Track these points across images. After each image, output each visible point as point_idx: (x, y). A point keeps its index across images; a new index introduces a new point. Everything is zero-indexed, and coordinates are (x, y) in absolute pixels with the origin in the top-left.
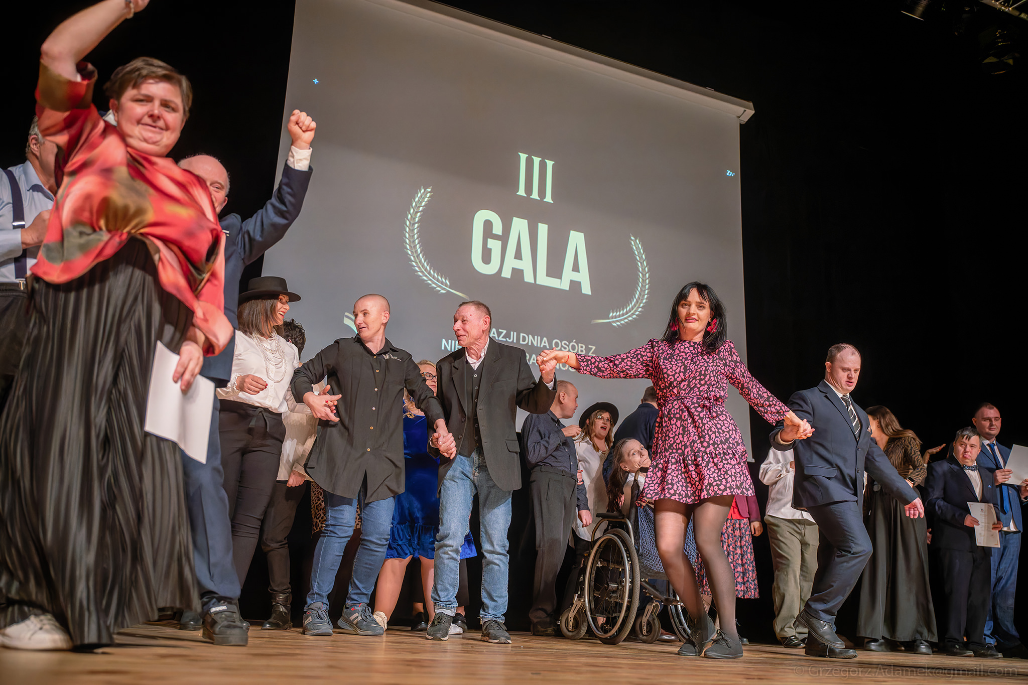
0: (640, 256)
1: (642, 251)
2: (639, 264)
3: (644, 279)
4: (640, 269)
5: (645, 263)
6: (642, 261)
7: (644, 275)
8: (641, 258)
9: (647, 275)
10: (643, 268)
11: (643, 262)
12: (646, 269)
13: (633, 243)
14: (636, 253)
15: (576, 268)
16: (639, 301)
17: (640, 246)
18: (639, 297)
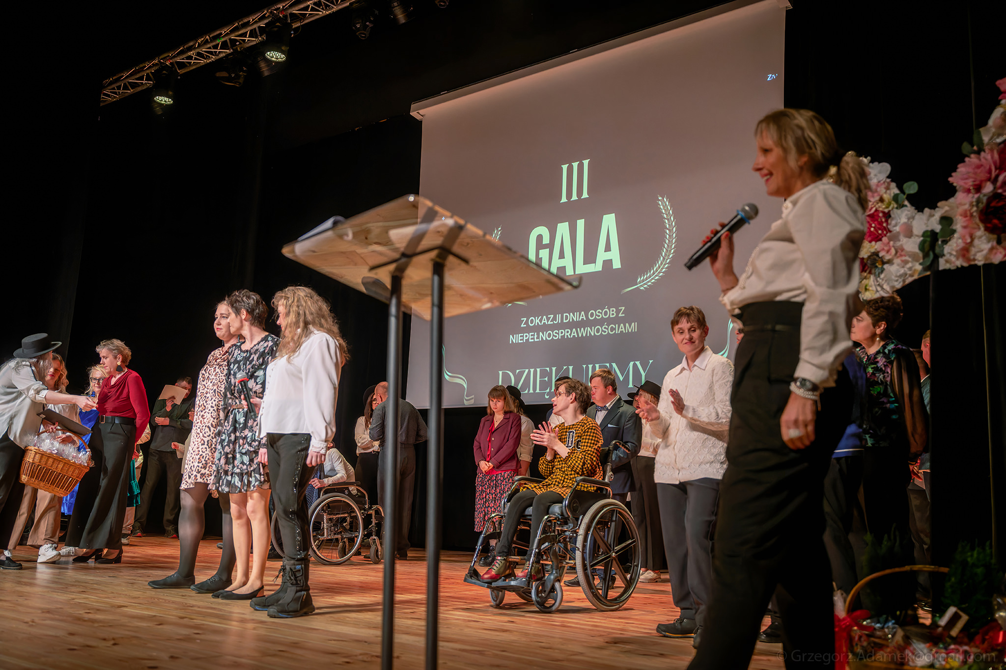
0: (668, 213)
1: (669, 207)
2: (666, 221)
4: (668, 226)
5: (672, 218)
6: (669, 217)
7: (671, 231)
9: (674, 229)
10: (670, 223)
12: (673, 223)
13: (660, 203)
14: (664, 212)
15: (608, 248)
16: (666, 258)
17: (667, 203)
18: (666, 254)
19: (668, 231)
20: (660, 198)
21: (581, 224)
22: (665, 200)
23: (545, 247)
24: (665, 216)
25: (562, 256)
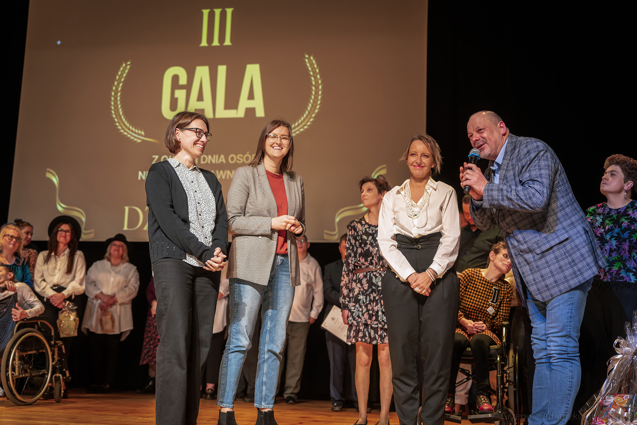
0: (314, 71)
1: (316, 66)
2: (313, 78)
3: (317, 91)
4: (314, 83)
5: (318, 76)
6: (315, 75)
7: (317, 88)
8: (314, 72)
9: (320, 87)
10: (317, 81)
11: (317, 76)
12: (320, 82)
13: (307, 60)
14: (310, 69)
15: (251, 96)
16: (312, 112)
17: (314, 62)
18: (311, 109)
19: (314, 88)
20: (307, 56)
21: (222, 70)
22: (312, 58)
23: (182, 87)
24: (311, 73)
25: (200, 98)
